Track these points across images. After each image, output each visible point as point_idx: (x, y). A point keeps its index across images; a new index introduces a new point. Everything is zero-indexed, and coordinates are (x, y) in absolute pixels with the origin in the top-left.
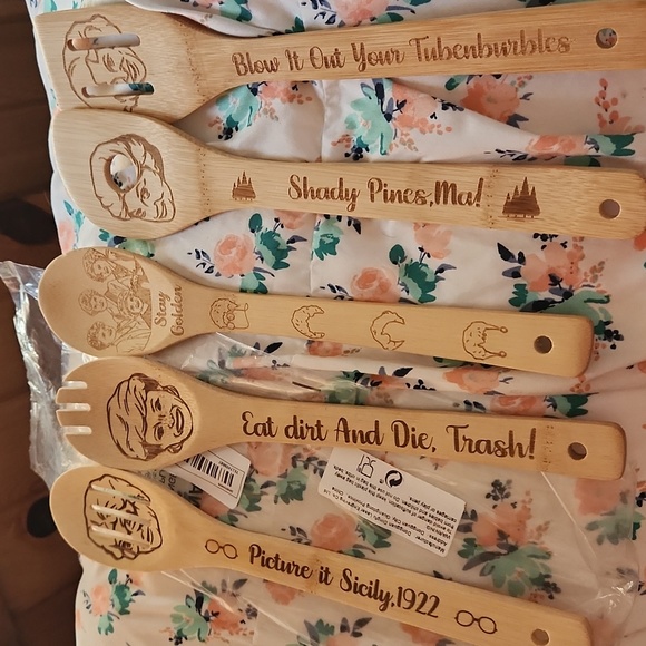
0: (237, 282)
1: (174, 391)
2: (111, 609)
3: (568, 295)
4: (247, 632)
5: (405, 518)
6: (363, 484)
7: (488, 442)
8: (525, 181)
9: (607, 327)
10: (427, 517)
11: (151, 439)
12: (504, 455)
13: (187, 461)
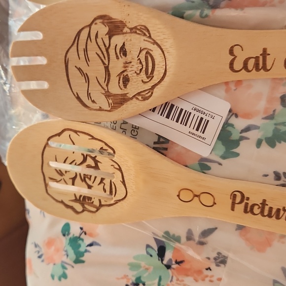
2: (65, 259)
4: (214, 279)
11: (115, 88)
13: (154, 110)
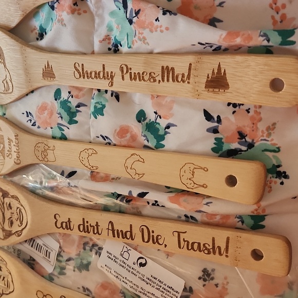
0: (50, 132)
1: (16, 198)
3: (251, 146)
5: (148, 288)
6: (123, 264)
7: (199, 244)
8: (219, 66)
9: (278, 169)
10: (161, 289)
12: (209, 253)
13: (26, 241)
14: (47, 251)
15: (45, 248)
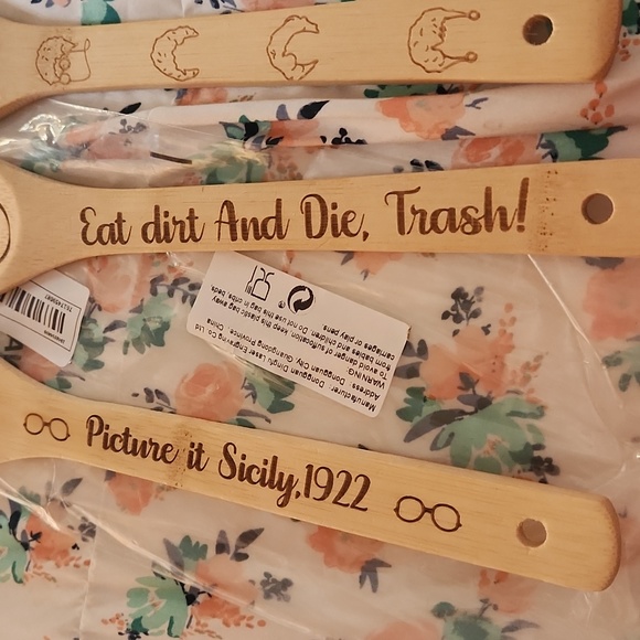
0: (77, 11)
4: (81, 562)
5: (316, 358)
6: (252, 311)
7: (451, 212)
10: (349, 354)
12: (476, 230)
13: (1, 299)
14: (57, 311)
15: (52, 304)
